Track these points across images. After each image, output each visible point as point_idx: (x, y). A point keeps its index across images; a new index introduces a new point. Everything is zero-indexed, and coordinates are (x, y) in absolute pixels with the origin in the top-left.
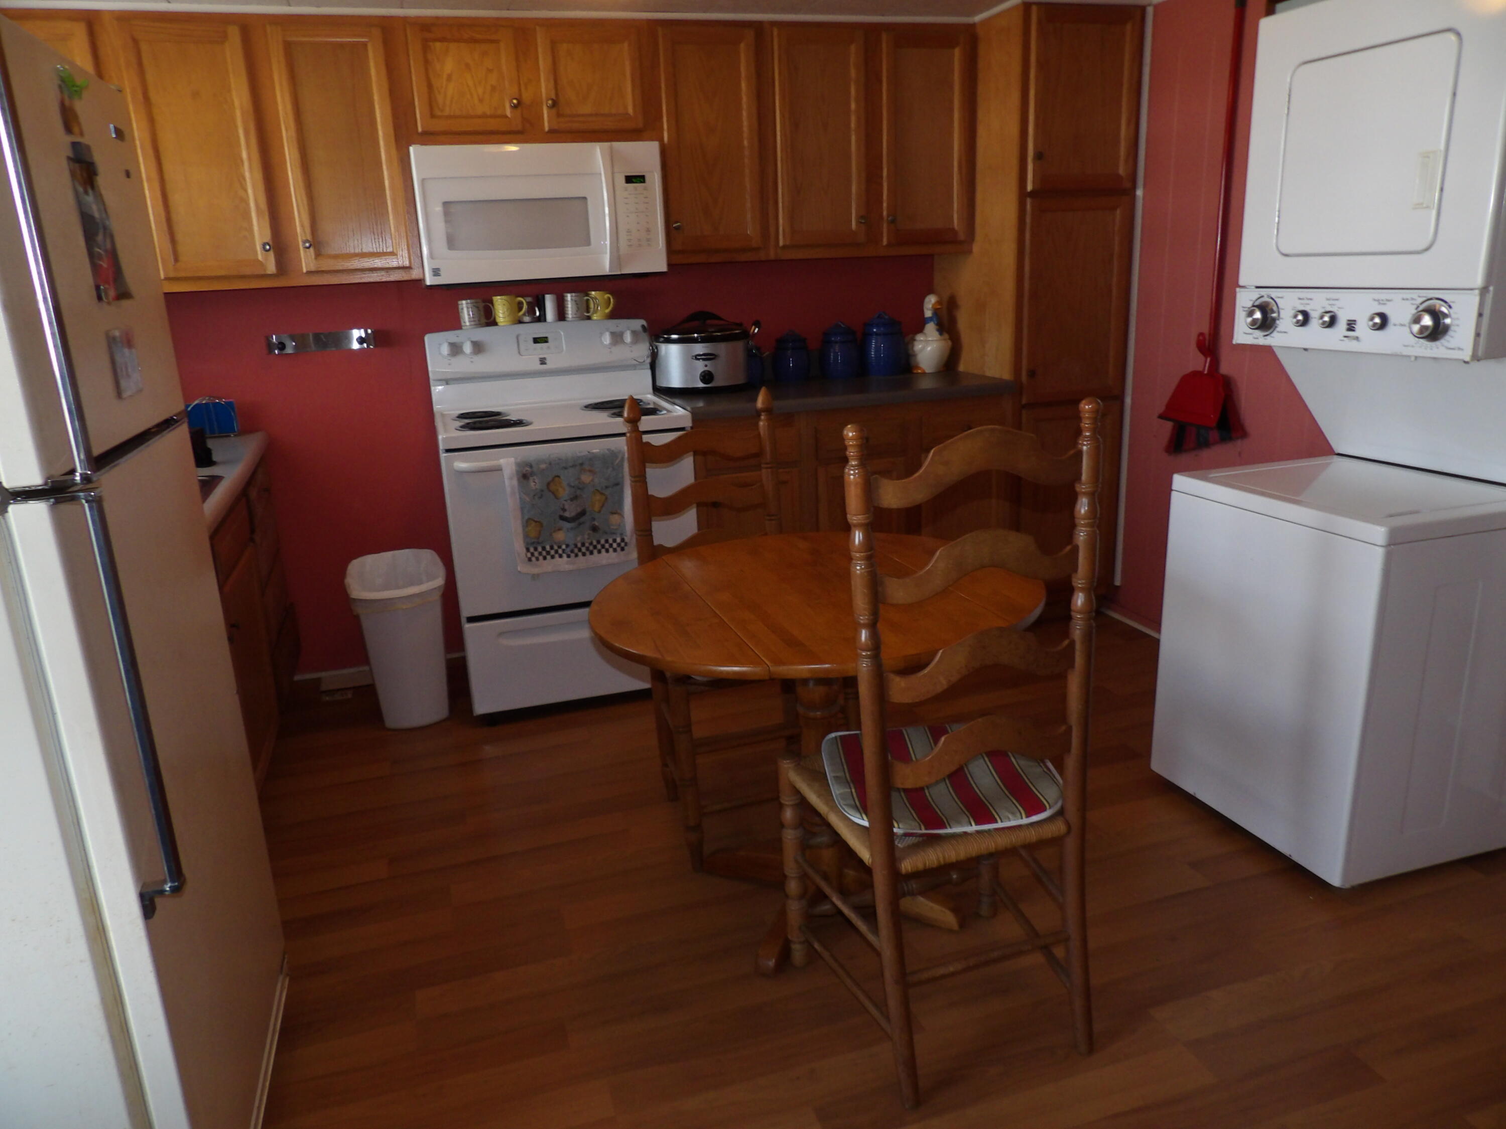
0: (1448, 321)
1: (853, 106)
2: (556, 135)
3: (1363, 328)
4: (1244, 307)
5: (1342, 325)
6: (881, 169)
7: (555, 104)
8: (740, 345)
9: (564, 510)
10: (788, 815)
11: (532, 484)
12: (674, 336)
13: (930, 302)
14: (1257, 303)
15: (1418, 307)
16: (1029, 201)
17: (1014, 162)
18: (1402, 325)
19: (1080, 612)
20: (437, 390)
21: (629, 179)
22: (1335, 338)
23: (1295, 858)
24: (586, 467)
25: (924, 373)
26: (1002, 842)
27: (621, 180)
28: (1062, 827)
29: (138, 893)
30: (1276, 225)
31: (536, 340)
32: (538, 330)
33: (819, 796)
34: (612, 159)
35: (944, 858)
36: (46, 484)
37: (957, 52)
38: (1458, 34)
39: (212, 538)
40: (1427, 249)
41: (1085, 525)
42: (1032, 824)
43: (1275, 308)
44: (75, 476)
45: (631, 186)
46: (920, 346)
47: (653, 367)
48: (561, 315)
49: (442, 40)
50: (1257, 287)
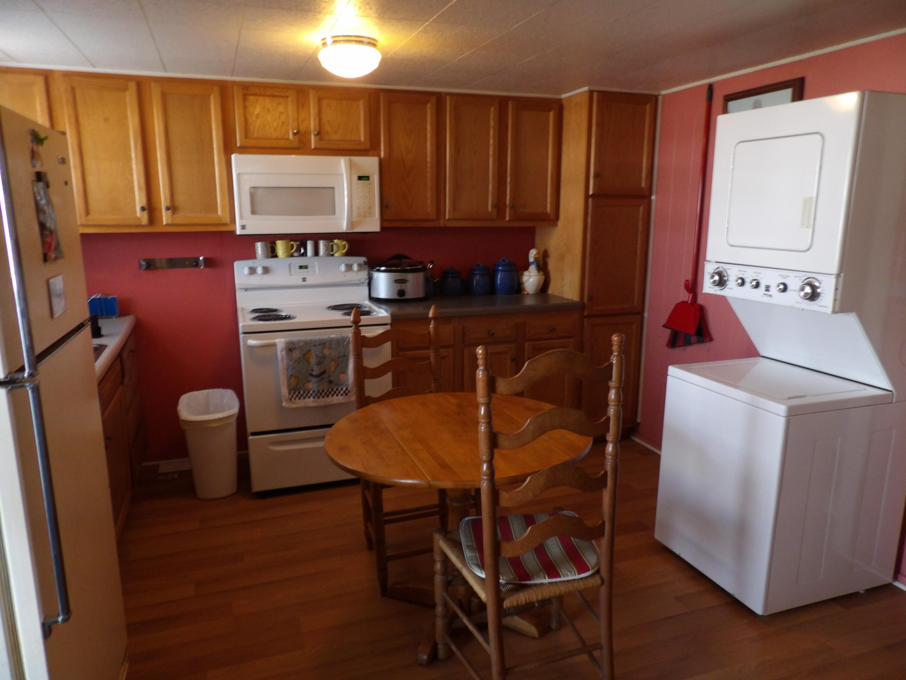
0: (819, 290)
1: (491, 141)
2: (319, 151)
3: (774, 290)
4: (708, 273)
5: (762, 288)
6: (506, 177)
7: (319, 134)
8: (421, 275)
9: (313, 370)
10: (438, 566)
11: (294, 355)
12: (383, 268)
13: (533, 253)
14: (716, 271)
15: (803, 282)
16: (590, 200)
17: (582, 177)
18: (795, 291)
19: (610, 455)
20: (240, 295)
21: (360, 178)
22: (758, 295)
23: (737, 596)
24: (327, 345)
25: (528, 294)
26: (563, 589)
27: (355, 178)
28: (598, 581)
29: (42, 623)
30: (726, 229)
31: (301, 267)
32: (302, 261)
33: (457, 557)
34: (351, 166)
35: (529, 598)
36: (6, 377)
37: (552, 114)
38: (822, 136)
39: (99, 384)
40: (808, 250)
41: (614, 405)
42: (581, 579)
43: (725, 274)
44: (24, 374)
45: (360, 181)
46: (526, 278)
47: (370, 284)
48: (316, 253)
49: (255, 95)
50: (717, 262)
